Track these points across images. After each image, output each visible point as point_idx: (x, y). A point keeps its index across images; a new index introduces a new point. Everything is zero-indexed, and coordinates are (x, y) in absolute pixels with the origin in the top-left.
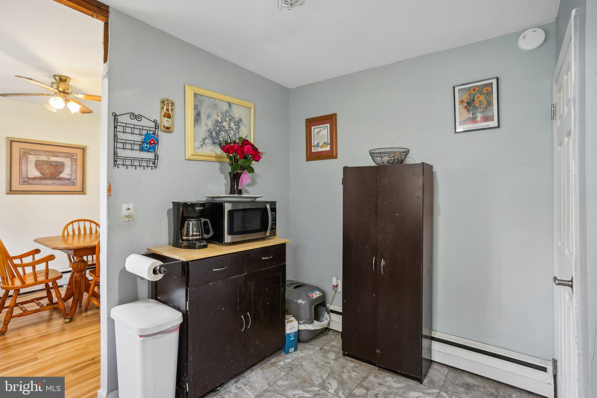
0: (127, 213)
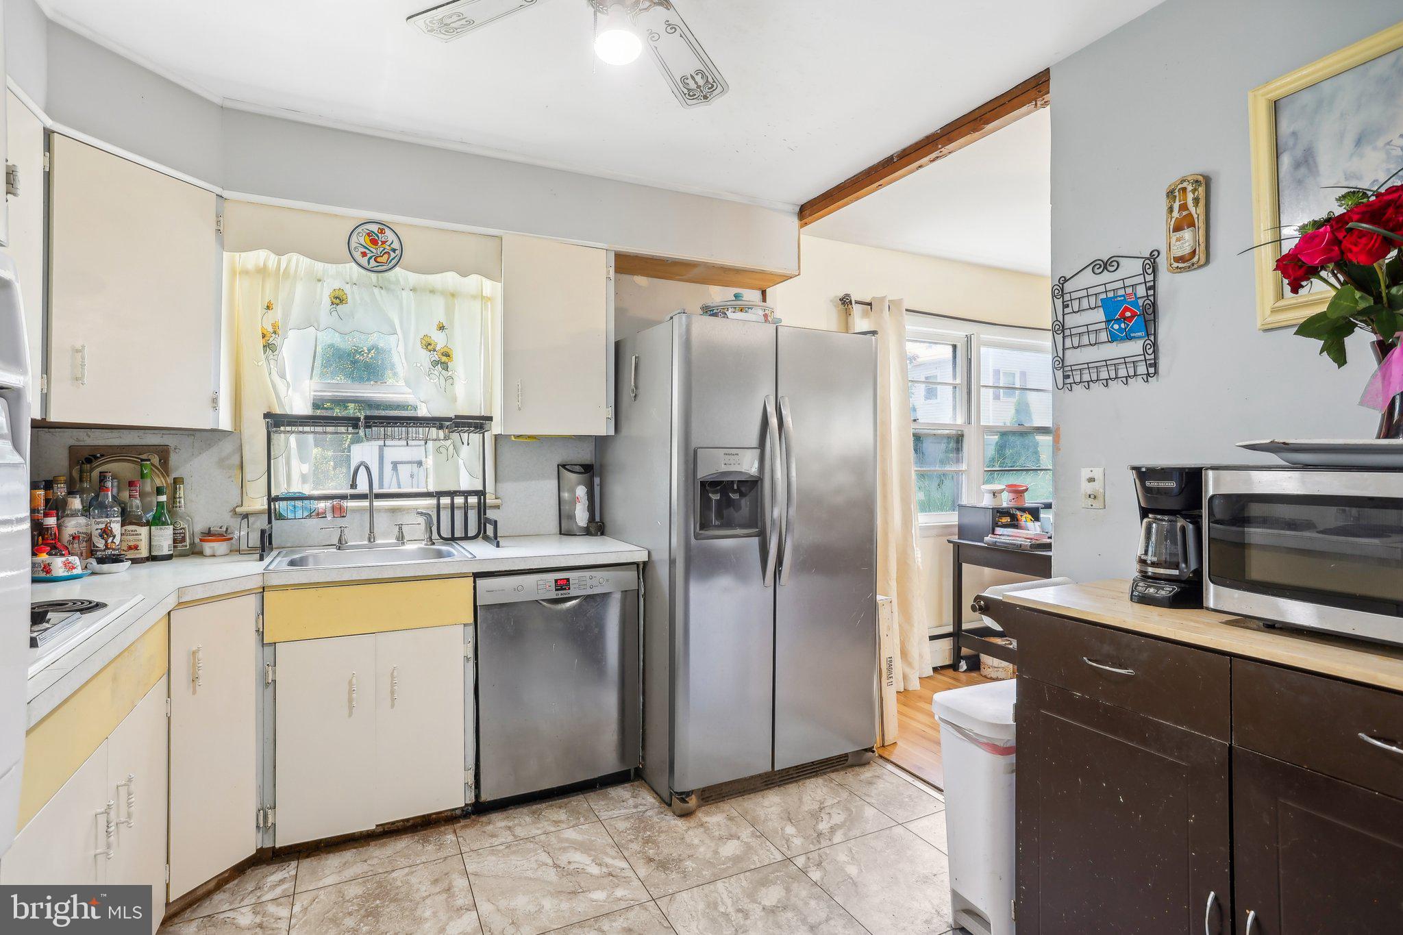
0: (1087, 488)
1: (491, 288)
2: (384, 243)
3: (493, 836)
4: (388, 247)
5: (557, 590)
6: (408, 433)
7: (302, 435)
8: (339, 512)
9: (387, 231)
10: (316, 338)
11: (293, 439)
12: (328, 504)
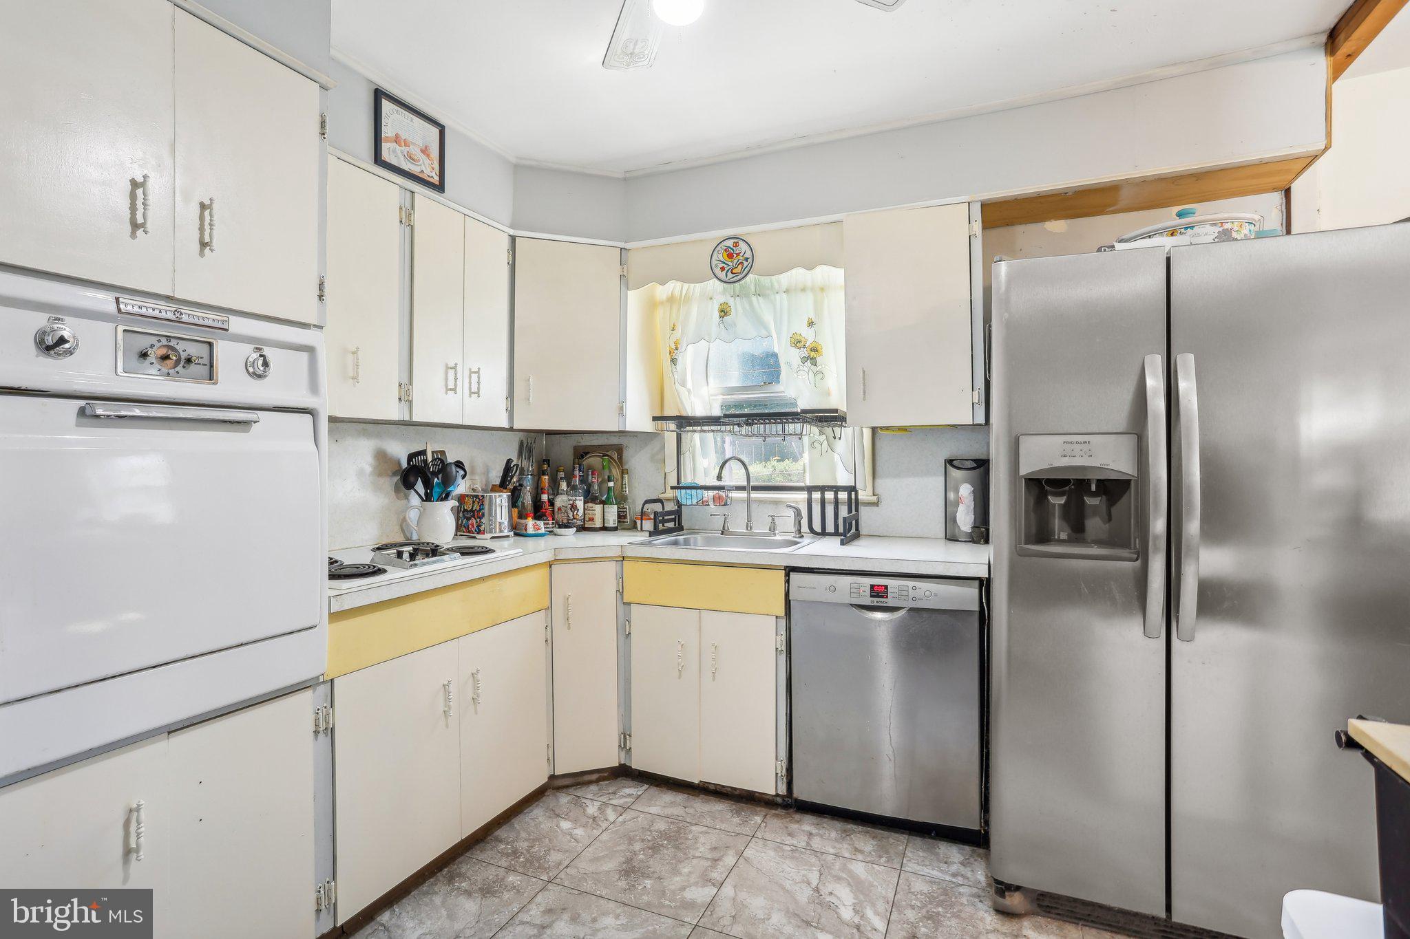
1: (837, 275)
2: (738, 254)
3: (791, 835)
4: (741, 258)
5: (871, 596)
6: (784, 430)
7: (703, 434)
8: (719, 501)
9: (741, 244)
10: (709, 350)
11: (697, 436)
12: (711, 493)
